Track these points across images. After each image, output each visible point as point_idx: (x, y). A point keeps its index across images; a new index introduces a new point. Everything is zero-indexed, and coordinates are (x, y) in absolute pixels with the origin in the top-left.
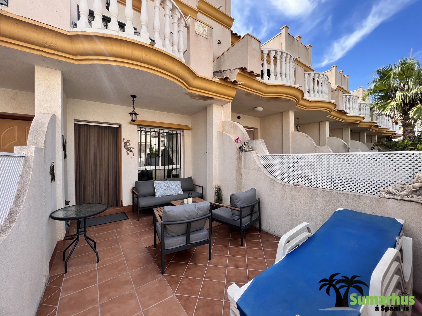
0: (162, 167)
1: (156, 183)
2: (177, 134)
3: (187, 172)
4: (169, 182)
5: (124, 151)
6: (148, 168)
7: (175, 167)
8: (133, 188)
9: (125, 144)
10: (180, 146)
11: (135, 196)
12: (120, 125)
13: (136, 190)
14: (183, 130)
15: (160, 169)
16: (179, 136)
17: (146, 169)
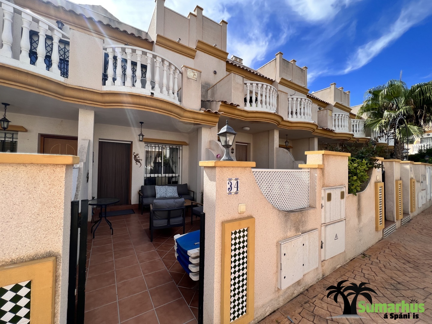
0: (163, 175)
1: (157, 187)
2: (177, 149)
3: (183, 180)
4: (168, 187)
5: (134, 161)
6: (152, 175)
7: (174, 175)
8: (140, 191)
9: (135, 156)
10: (179, 158)
11: (141, 197)
12: (132, 142)
13: (142, 192)
14: (182, 145)
15: (162, 177)
16: (179, 150)
17: (150, 176)
